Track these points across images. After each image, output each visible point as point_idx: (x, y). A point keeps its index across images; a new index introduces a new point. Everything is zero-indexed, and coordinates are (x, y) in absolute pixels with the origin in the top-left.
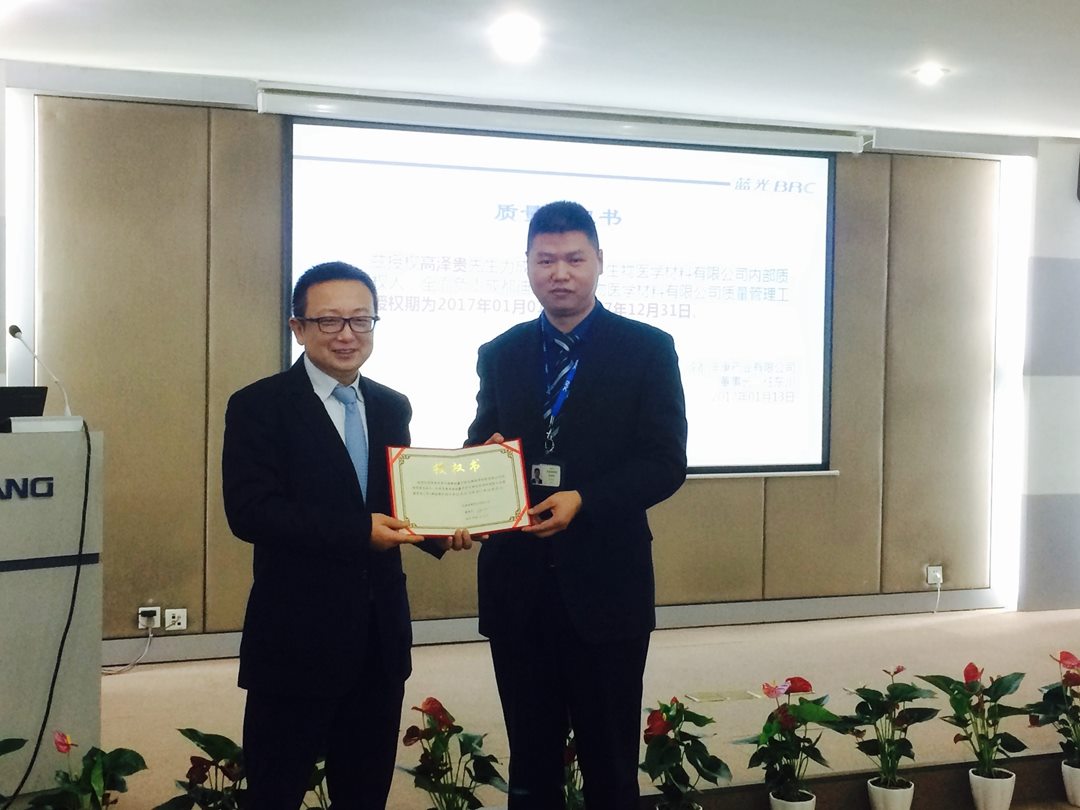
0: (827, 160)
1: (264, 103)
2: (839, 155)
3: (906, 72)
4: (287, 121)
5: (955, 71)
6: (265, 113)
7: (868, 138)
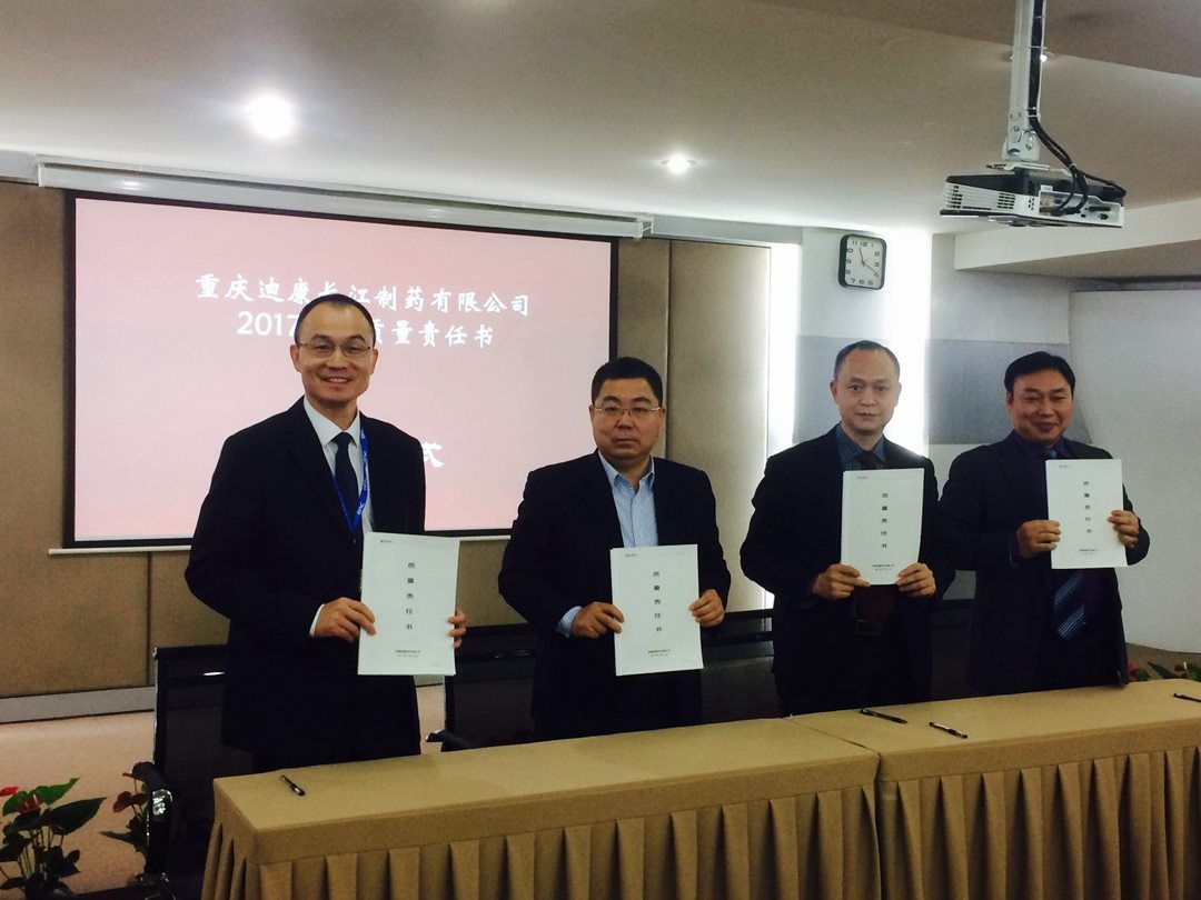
0: (609, 244)
1: (45, 178)
2: (620, 241)
3: (657, 163)
4: (70, 196)
5: (701, 162)
6: (46, 188)
7: (647, 224)
